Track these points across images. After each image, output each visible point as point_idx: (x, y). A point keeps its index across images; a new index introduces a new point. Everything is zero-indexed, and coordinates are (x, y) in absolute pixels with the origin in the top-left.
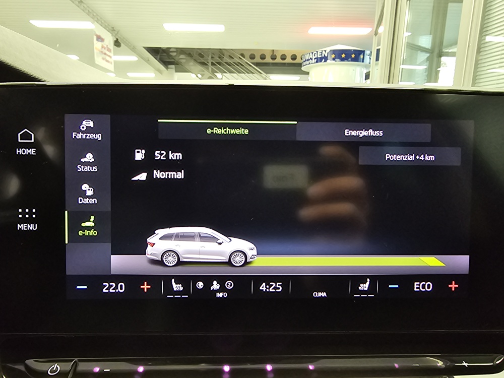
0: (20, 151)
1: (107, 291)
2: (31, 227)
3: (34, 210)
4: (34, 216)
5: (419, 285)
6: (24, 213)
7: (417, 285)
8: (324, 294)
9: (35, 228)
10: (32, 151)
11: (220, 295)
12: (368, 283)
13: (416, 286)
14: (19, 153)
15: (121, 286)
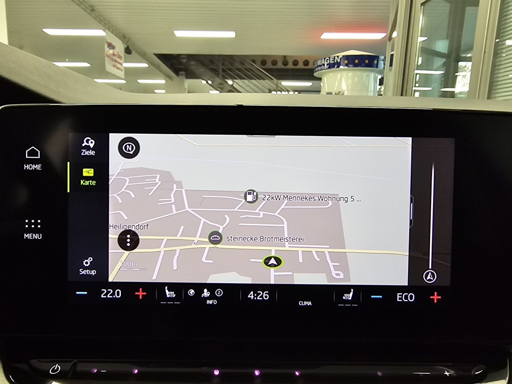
0: (27, 167)
1: (105, 297)
2: (36, 236)
3: (39, 221)
4: (39, 226)
5: (402, 296)
6: (30, 224)
7: (400, 295)
8: (309, 303)
9: (40, 237)
10: (38, 167)
11: (209, 302)
12: (351, 293)
13: (398, 297)
14: (26, 168)
15: (118, 292)
